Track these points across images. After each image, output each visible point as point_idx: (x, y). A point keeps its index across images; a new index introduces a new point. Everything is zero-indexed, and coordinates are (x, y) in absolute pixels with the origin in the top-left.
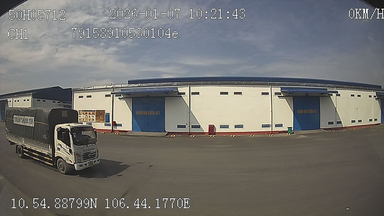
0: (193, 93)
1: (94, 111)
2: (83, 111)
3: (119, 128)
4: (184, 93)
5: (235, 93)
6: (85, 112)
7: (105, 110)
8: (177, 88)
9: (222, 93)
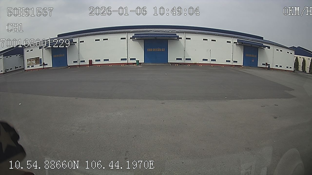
0: (80, 42)
1: (34, 58)
2: (29, 59)
3: (46, 66)
4: (76, 42)
5: (104, 40)
6: (30, 60)
7: (39, 57)
8: (73, 39)
9: (96, 40)
